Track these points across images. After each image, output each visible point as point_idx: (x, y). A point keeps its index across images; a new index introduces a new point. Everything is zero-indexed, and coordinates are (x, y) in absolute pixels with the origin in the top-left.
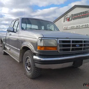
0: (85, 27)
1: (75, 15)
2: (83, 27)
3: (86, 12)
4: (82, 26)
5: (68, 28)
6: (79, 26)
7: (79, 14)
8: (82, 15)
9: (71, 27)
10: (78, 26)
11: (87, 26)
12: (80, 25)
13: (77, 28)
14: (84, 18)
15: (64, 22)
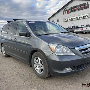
0: (84, 18)
3: (85, 4)
4: (82, 17)
5: (69, 20)
7: (78, 6)
8: (81, 7)
9: (71, 19)
10: (78, 18)
13: (77, 19)
14: (83, 9)
15: (64, 14)
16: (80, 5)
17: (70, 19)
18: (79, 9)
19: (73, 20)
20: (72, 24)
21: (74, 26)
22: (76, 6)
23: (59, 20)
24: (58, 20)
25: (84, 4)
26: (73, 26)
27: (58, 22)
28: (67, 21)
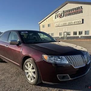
0: (77, 23)
1: (67, 11)
3: (78, 8)
6: (71, 23)
11: (79, 22)
14: (76, 14)
16: (73, 9)
17: (62, 24)
23: (50, 24)
26: (64, 32)
28: (59, 26)
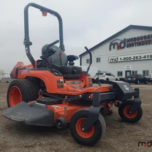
0: (149, 58)
2: (147, 58)
4: (145, 57)
5: (119, 60)
6: (139, 58)
8: (144, 40)
9: (125, 58)
10: (137, 57)
12: (140, 55)
13: (136, 59)
14: (147, 44)
15: (110, 49)
16: (141, 38)
17: (123, 58)
18: (140, 44)
19: (127, 60)
20: (126, 68)
21: (130, 71)
22: (135, 38)
23: (100, 58)
24: (97, 59)
25: (149, 36)
26: (126, 71)
27: (97, 62)
28: (117, 62)
